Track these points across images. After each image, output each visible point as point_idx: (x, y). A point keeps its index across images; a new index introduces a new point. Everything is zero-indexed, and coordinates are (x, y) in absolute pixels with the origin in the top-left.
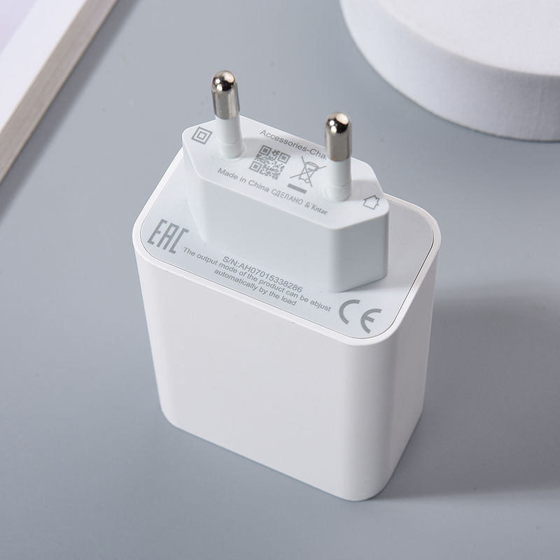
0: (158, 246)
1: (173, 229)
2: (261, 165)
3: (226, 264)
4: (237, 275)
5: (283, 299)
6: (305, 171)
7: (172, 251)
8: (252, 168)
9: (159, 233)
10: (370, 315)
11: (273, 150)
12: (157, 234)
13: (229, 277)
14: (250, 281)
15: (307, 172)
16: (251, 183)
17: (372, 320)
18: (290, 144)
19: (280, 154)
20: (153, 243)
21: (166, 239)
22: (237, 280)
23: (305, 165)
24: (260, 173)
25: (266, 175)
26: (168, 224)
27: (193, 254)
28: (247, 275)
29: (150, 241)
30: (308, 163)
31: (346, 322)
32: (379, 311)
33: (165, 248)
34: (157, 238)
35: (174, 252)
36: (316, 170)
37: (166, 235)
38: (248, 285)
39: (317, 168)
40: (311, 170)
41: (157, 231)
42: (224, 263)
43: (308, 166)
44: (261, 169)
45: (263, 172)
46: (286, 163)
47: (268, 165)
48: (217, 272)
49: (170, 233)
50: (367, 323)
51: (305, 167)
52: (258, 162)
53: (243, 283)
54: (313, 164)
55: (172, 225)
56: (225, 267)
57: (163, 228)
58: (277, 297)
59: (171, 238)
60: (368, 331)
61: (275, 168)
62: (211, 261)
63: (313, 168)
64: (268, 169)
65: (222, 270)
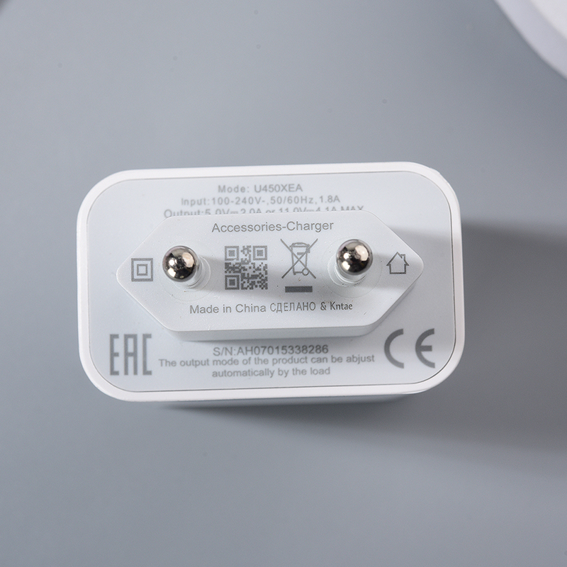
0: (126, 373)
1: (131, 341)
2: (238, 276)
3: (220, 358)
4: (241, 367)
5: (312, 372)
6: (295, 260)
7: (147, 372)
8: (229, 286)
9: (117, 355)
10: (425, 343)
11: (241, 248)
12: (116, 359)
13: (233, 374)
14: (262, 367)
15: (299, 260)
16: (240, 308)
17: (429, 348)
18: (257, 228)
19: (252, 249)
20: (117, 373)
21: (131, 360)
22: (245, 374)
23: (291, 251)
24: (243, 288)
25: (252, 288)
26: (121, 339)
27: (173, 364)
28: (252, 361)
29: (113, 372)
30: (293, 245)
31: (401, 365)
32: (431, 332)
33: (136, 372)
34: (119, 363)
35: (150, 373)
36: (308, 251)
37: (127, 354)
38: (262, 373)
39: (308, 247)
40: (302, 254)
41: (113, 355)
42: (217, 358)
43: (296, 250)
44: (241, 282)
45: (245, 285)
46: (266, 259)
47: (246, 272)
48: (215, 374)
49: (131, 349)
50: (426, 354)
51: (293, 254)
52: (232, 274)
53: (253, 373)
54: (300, 244)
55: (127, 337)
56: (221, 363)
57: (119, 346)
58: (303, 372)
59: (134, 354)
60: (432, 365)
61: (257, 273)
62: (201, 363)
63: (303, 250)
64: (248, 278)
65: (220, 368)
